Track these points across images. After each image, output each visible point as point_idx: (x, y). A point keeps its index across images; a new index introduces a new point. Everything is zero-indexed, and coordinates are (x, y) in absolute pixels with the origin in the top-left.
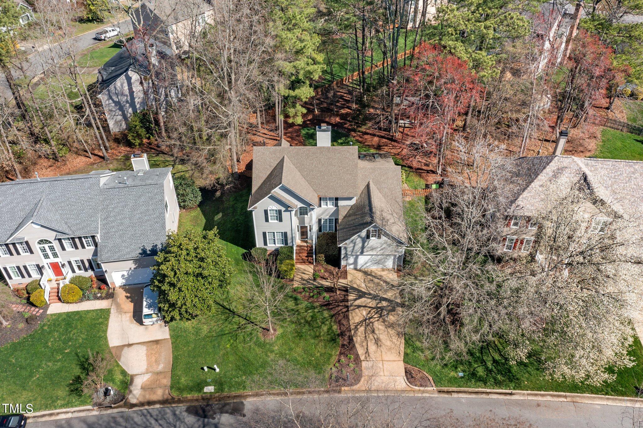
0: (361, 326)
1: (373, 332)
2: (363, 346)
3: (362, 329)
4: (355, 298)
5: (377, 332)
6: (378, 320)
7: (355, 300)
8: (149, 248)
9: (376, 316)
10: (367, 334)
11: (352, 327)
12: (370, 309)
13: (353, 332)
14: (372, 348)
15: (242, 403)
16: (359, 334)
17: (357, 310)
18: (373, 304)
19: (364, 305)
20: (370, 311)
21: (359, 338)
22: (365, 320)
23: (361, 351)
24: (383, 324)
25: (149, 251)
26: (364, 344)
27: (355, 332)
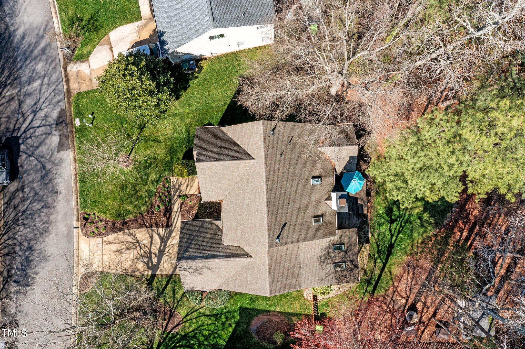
0: (133, 239)
2: (115, 239)
3: (130, 239)
4: (161, 234)
5: (127, 251)
6: (138, 254)
7: (158, 234)
9: (142, 251)
10: (125, 243)
11: (131, 231)
13: (127, 231)
14: (114, 247)
15: (69, 149)
16: (126, 237)
17: (148, 235)
18: (155, 249)
19: (153, 242)
20: (147, 247)
21: (122, 236)
22: (138, 242)
23: (111, 237)
24: (135, 257)
25: (163, 39)
26: (117, 241)
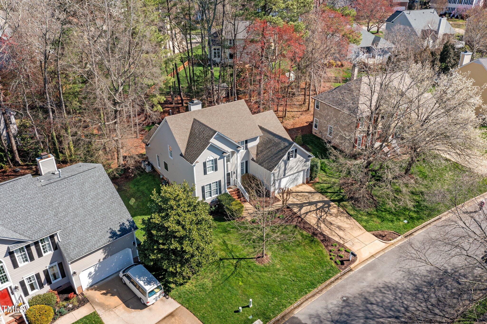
0: (320, 224)
1: (331, 224)
2: (334, 235)
3: (322, 225)
4: (298, 209)
5: (333, 223)
6: (327, 216)
7: (300, 210)
8: (117, 229)
9: (323, 214)
10: (329, 227)
11: (316, 227)
12: (315, 212)
13: (319, 230)
14: (341, 233)
15: (294, 318)
16: (324, 229)
17: (307, 216)
18: (313, 208)
19: (308, 211)
20: (316, 213)
21: (326, 232)
22: (319, 219)
23: (337, 239)
24: (332, 216)
25: (119, 231)
26: (334, 233)
27: (320, 229)
